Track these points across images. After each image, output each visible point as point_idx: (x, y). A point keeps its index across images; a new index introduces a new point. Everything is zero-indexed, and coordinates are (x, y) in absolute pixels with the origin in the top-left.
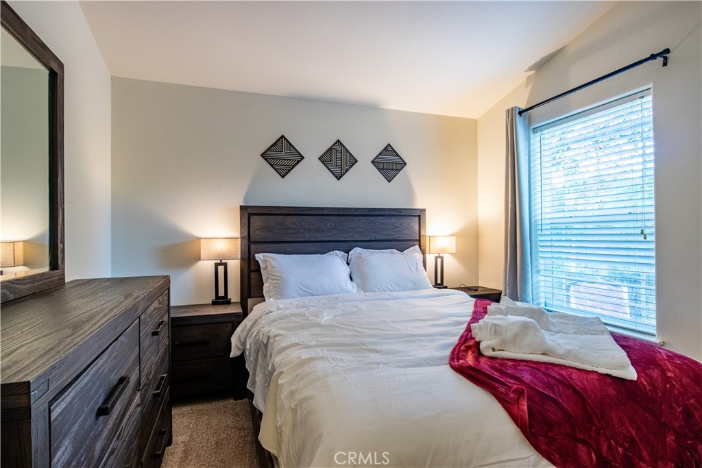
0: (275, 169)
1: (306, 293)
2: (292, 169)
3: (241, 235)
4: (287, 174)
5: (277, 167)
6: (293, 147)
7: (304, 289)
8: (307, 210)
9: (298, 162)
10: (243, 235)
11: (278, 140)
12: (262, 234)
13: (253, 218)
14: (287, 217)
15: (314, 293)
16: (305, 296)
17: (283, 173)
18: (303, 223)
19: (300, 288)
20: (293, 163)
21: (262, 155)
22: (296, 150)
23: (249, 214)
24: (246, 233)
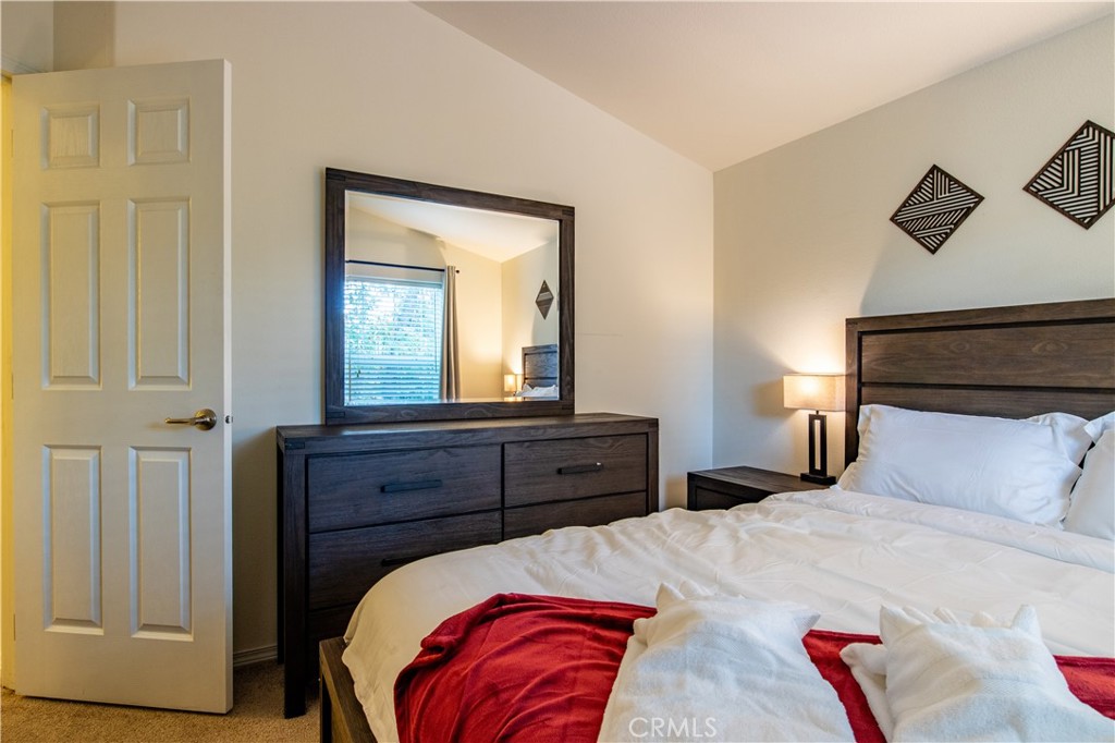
0: (918, 240)
1: (902, 492)
2: (952, 231)
3: (847, 369)
4: (942, 243)
5: (920, 234)
6: (957, 182)
7: (901, 482)
8: (978, 317)
9: (969, 211)
10: (850, 371)
11: (925, 179)
12: (881, 368)
13: (867, 340)
14: (931, 334)
15: (919, 496)
16: (900, 497)
17: (933, 243)
18: (968, 346)
19: (892, 479)
20: (956, 217)
21: (892, 219)
22: (965, 187)
23: (860, 332)
24: (855, 367)
